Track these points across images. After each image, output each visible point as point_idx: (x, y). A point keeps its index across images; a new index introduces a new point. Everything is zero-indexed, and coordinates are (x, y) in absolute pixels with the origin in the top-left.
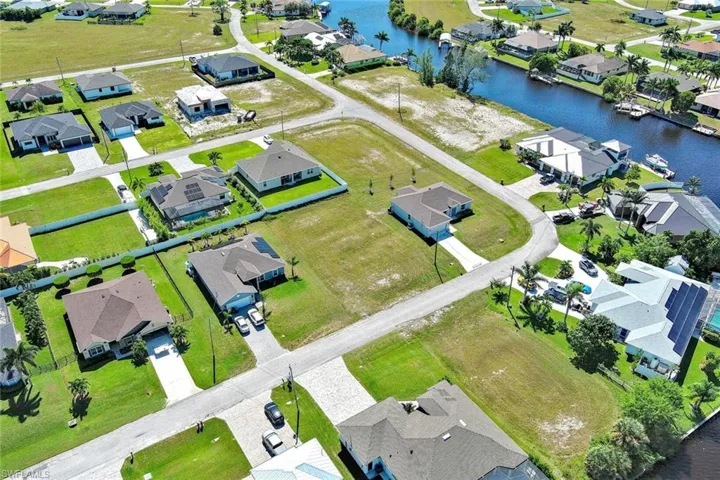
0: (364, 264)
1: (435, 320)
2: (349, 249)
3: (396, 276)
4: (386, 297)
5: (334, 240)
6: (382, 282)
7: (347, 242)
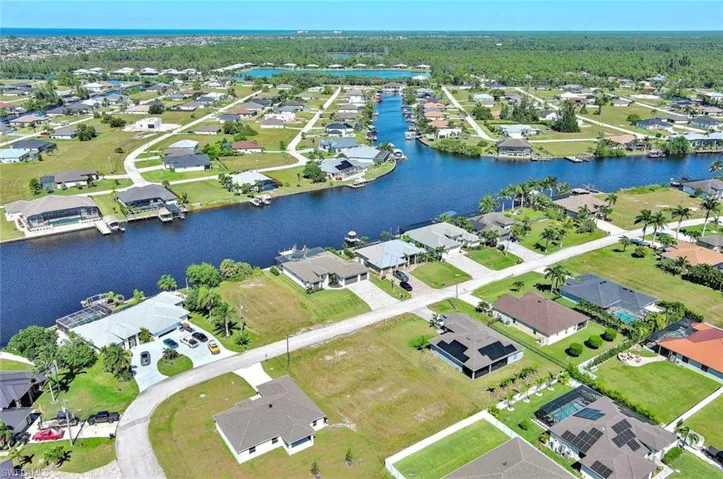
0: (357, 366)
1: (303, 329)
2: (375, 380)
3: (328, 358)
4: (340, 342)
5: (392, 389)
6: (342, 353)
7: (377, 386)
